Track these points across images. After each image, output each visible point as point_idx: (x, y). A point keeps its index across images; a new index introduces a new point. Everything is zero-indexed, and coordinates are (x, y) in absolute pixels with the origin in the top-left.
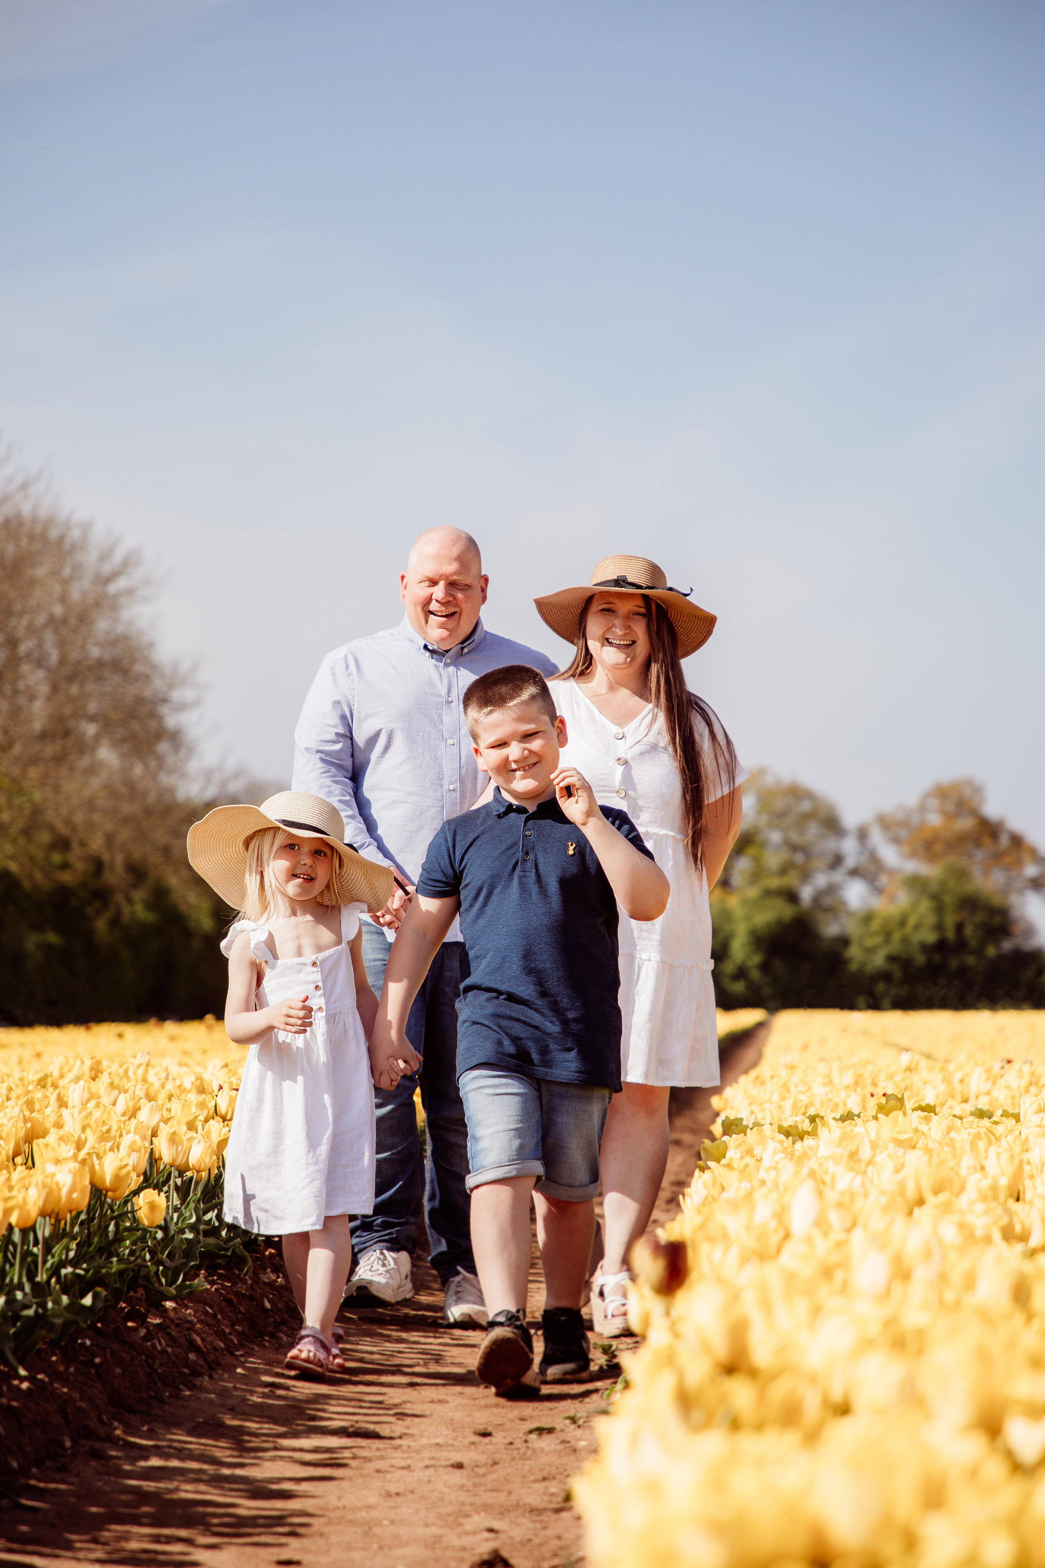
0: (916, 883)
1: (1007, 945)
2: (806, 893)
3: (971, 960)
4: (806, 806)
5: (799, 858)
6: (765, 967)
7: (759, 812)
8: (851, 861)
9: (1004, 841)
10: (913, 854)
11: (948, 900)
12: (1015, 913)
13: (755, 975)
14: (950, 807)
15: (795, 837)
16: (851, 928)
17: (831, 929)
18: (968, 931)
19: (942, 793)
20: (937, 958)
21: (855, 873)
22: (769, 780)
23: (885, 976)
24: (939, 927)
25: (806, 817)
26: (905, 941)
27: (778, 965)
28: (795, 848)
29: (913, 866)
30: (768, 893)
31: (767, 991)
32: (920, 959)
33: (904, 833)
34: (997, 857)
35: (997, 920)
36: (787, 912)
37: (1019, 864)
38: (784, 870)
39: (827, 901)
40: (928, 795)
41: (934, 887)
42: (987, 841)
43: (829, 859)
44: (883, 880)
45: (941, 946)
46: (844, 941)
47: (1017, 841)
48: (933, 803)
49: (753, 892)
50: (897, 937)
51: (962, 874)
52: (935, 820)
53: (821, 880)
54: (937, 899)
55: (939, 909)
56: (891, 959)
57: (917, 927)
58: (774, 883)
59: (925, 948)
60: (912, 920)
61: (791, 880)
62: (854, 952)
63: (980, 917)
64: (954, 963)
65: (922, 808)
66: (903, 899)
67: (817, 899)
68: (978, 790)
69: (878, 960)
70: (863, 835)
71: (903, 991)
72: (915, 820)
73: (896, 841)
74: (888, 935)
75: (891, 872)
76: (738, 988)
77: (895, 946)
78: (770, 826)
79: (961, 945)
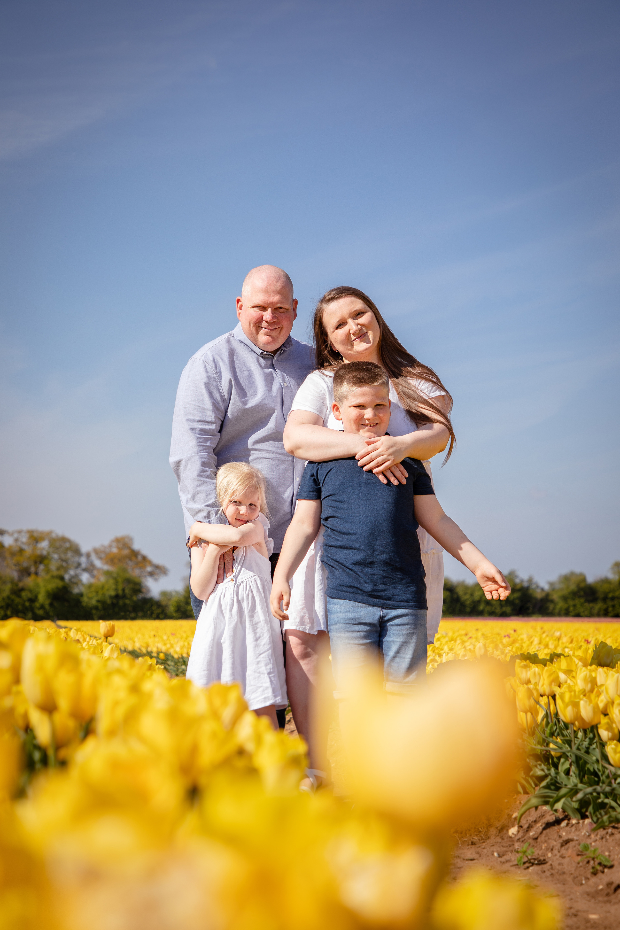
0: (108, 573)
1: (140, 596)
2: (67, 577)
3: (128, 602)
4: (67, 545)
5: (64, 564)
6: (51, 605)
7: (50, 547)
8: (84, 566)
9: (140, 558)
10: (107, 563)
11: (120, 580)
12: (143, 585)
13: (47, 607)
14: (120, 546)
15: (63, 556)
16: (83, 589)
17: (76, 591)
18: (127, 591)
19: (118, 540)
20: (115, 601)
21: (85, 570)
22: (54, 535)
23: (96, 608)
24: (116, 590)
25: (67, 549)
26: (104, 594)
27: (56, 604)
28: (63, 560)
29: (106, 567)
30: (53, 577)
31: (51, 613)
32: (109, 601)
33: (103, 556)
34: (137, 563)
35: (137, 587)
36: (60, 584)
37: (144, 567)
38: (58, 569)
39: (74, 580)
40: (113, 541)
41: (115, 575)
42: (134, 558)
43: (75, 565)
44: (95, 572)
45: (117, 596)
46: (81, 595)
47: (144, 558)
48: (114, 544)
49: (48, 577)
50: (100, 593)
51: (125, 570)
52: (115, 550)
53: (72, 572)
54: (115, 579)
55: (116, 582)
56: (98, 601)
57: (108, 590)
58: (55, 573)
59: (111, 597)
60: (106, 587)
61: (61, 572)
62: (85, 599)
63: (131, 586)
64: (121, 603)
65: (110, 546)
66: (103, 579)
67: (70, 580)
68: (131, 539)
69: (94, 602)
70: (88, 555)
71: (102, 613)
72: (108, 550)
73: (100, 558)
74: (97, 592)
75: (98, 569)
76: (41, 612)
77: (100, 597)
78: (54, 552)
79: (124, 596)
